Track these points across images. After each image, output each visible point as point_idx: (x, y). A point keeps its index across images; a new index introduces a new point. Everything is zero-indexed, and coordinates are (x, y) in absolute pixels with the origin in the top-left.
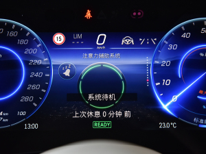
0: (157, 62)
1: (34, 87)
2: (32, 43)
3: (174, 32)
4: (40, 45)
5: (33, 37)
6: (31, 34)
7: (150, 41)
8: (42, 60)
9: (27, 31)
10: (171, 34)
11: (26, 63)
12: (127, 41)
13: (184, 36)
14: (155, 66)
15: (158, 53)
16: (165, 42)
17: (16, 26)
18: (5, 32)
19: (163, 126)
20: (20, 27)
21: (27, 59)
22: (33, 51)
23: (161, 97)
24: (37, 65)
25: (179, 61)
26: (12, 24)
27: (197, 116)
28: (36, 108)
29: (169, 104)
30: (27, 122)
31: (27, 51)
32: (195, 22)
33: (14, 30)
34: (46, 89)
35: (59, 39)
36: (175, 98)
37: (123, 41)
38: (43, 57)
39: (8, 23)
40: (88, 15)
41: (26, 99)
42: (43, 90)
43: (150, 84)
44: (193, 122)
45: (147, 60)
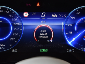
0: (66, 24)
1: (16, 34)
2: (15, 16)
3: (74, 12)
4: (18, 17)
5: (15, 14)
6: (14, 12)
7: (64, 16)
8: (19, 23)
9: (13, 11)
10: (72, 13)
11: (12, 24)
12: (54, 15)
13: (78, 13)
14: (66, 26)
15: (67, 21)
16: (70, 16)
17: (8, 9)
18: (4, 12)
19: (69, 51)
20: (10, 10)
21: (13, 23)
22: (15, 20)
23: (68, 39)
24: (17, 25)
25: (75, 24)
26: (7, 8)
27: (83, 47)
28: (16, 43)
29: (71, 42)
30: (13, 49)
31: (13, 19)
32: (82, 8)
33: (7, 11)
34: (21, 35)
35: (26, 14)
36: (74, 40)
37: (52, 16)
38: (19, 22)
39: (5, 8)
40: (38, 5)
41: (12, 39)
42: (19, 36)
43: (63, 33)
44: (81, 49)
45: (62, 24)
